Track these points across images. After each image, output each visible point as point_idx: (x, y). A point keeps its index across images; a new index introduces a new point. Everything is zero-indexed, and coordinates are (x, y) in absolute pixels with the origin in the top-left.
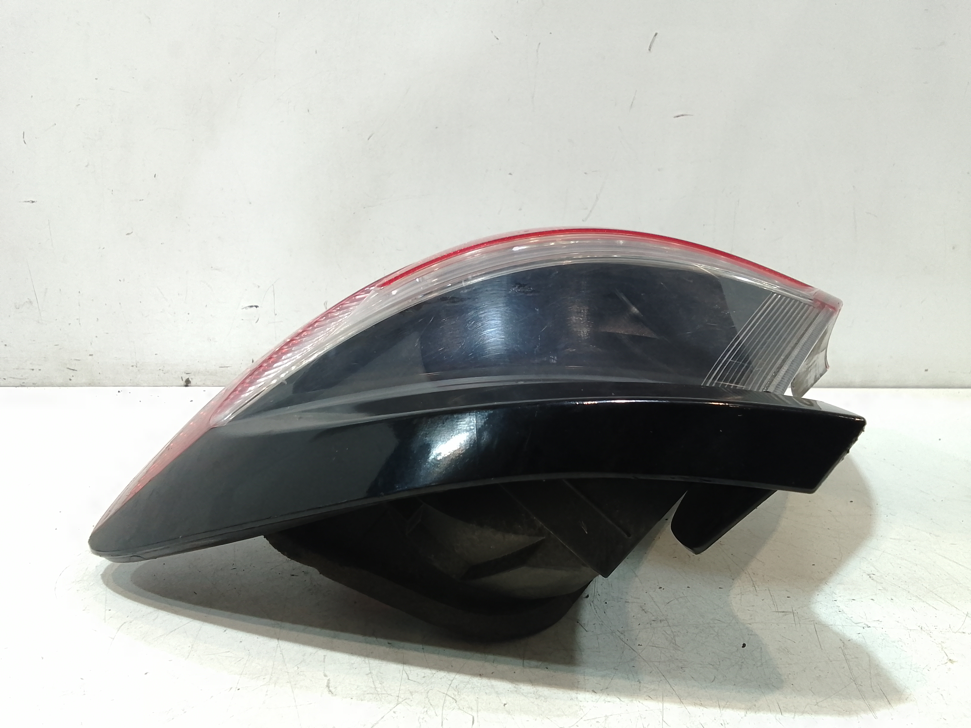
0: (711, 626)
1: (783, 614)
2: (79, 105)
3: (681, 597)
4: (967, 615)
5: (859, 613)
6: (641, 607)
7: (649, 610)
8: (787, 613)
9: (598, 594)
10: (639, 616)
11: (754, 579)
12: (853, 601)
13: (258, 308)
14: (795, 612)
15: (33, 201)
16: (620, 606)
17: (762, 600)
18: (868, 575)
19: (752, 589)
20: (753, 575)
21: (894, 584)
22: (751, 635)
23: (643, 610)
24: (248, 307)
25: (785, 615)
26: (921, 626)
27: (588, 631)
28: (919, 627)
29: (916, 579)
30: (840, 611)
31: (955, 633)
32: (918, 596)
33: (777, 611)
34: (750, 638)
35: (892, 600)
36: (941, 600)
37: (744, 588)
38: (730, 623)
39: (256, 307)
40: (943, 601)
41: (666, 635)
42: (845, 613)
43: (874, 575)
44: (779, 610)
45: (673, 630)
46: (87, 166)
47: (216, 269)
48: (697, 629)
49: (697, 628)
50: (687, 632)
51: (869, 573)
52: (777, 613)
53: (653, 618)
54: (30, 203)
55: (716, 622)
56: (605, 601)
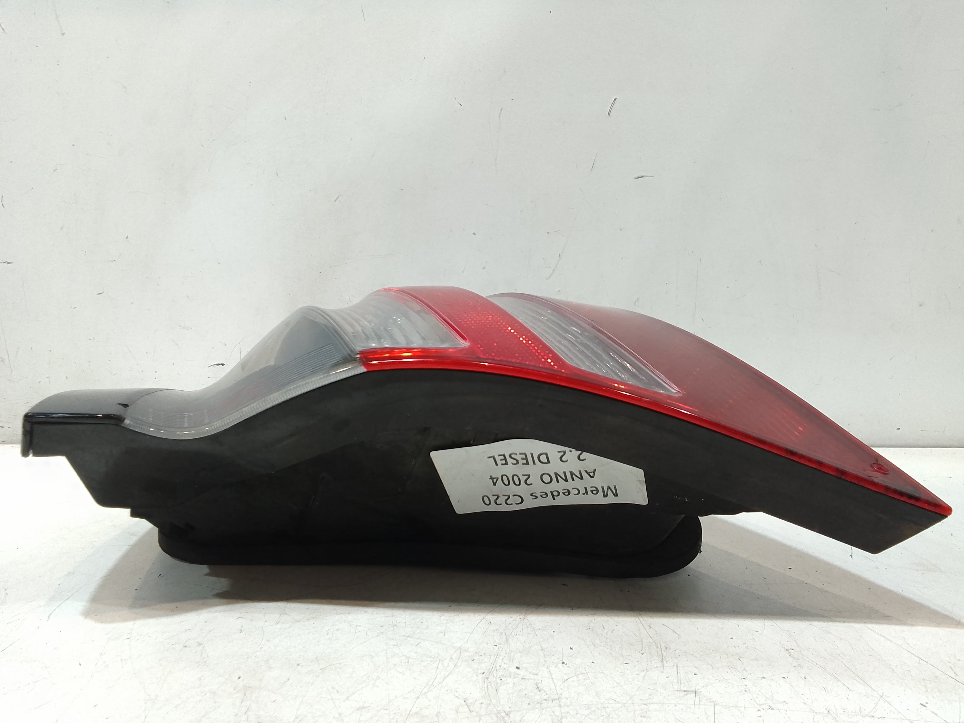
0: (605, 707)
1: (685, 693)
2: (56, 170)
3: (582, 674)
4: (882, 697)
5: (766, 693)
6: (537, 685)
7: (544, 688)
8: (690, 692)
9: (495, 669)
10: (532, 694)
11: (664, 654)
12: (763, 679)
13: (224, 366)
14: (699, 691)
15: (9, 262)
16: (514, 683)
17: (667, 677)
18: (787, 650)
19: (659, 664)
20: (665, 649)
21: (812, 660)
22: (644, 717)
23: (538, 688)
24: (215, 365)
25: (687, 694)
26: (828, 709)
27: (472, 711)
28: (826, 709)
29: (836, 655)
30: (746, 691)
31: (864, 717)
32: (834, 674)
33: (679, 690)
34: (642, 720)
35: (805, 679)
36: (858, 679)
37: (651, 664)
38: (625, 703)
39: (223, 365)
40: (860, 681)
41: (554, 717)
42: (751, 692)
43: (793, 650)
44: (682, 689)
45: (563, 711)
46: (61, 228)
47: (184, 328)
48: (588, 710)
49: (589, 708)
50: (577, 714)
51: (787, 648)
52: (679, 692)
53: (546, 697)
54: (6, 264)
55: (611, 701)
56: (500, 677)
